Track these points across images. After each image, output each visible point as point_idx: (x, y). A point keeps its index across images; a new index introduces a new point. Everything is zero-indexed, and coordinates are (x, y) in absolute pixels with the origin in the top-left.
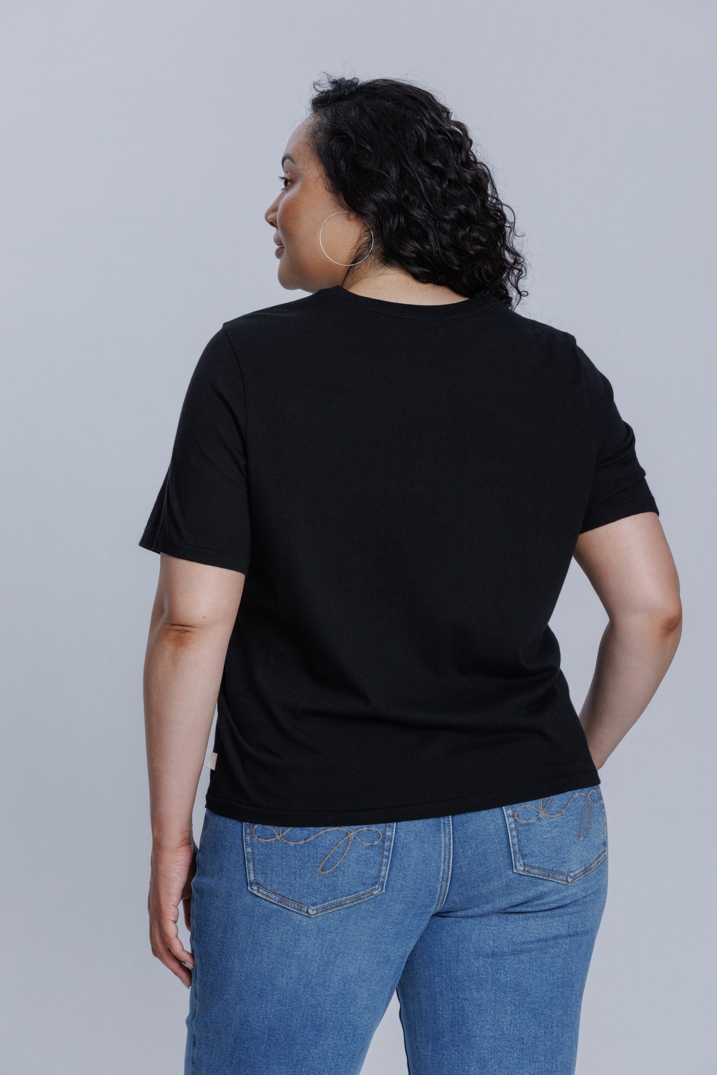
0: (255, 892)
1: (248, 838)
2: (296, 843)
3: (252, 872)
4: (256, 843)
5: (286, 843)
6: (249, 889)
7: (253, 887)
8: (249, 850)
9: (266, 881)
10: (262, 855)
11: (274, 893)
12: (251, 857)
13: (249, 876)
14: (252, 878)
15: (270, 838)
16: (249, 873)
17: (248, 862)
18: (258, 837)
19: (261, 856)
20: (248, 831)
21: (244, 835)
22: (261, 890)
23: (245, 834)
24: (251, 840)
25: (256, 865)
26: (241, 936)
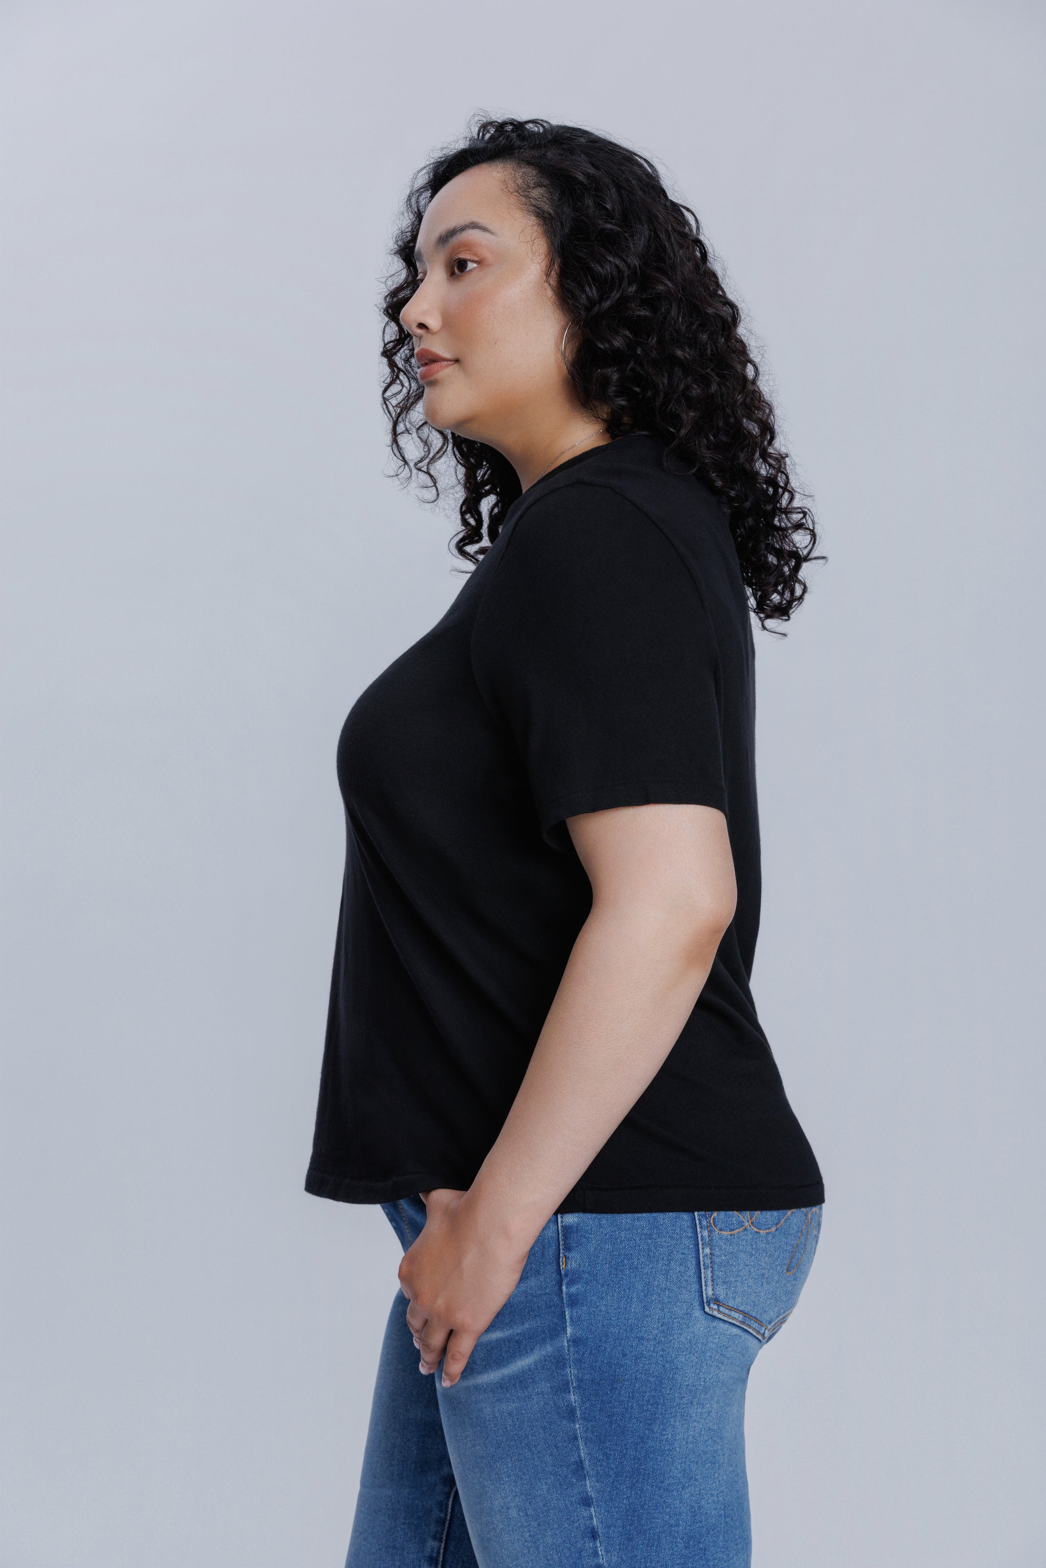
0: (715, 1313)
1: (706, 1233)
2: (768, 1231)
3: (710, 1283)
4: (717, 1239)
5: (756, 1232)
6: (707, 1309)
7: (712, 1305)
8: (707, 1251)
9: (729, 1292)
10: (725, 1256)
11: (737, 1310)
12: (708, 1261)
13: (706, 1290)
14: (710, 1292)
15: (737, 1228)
16: (706, 1285)
17: (704, 1269)
18: (721, 1230)
19: (724, 1258)
20: (704, 1223)
21: (699, 1230)
22: (721, 1309)
23: (701, 1228)
24: (709, 1236)
25: (716, 1273)
26: (688, 1385)
